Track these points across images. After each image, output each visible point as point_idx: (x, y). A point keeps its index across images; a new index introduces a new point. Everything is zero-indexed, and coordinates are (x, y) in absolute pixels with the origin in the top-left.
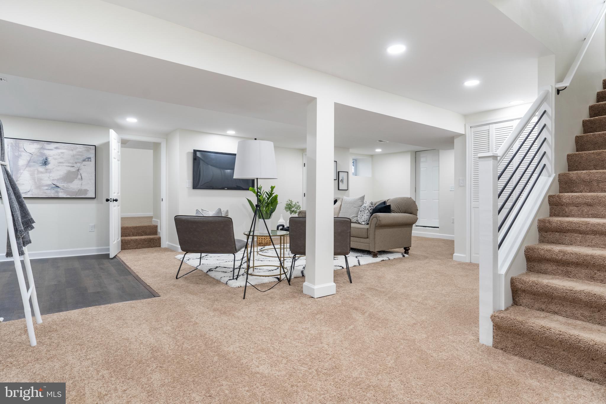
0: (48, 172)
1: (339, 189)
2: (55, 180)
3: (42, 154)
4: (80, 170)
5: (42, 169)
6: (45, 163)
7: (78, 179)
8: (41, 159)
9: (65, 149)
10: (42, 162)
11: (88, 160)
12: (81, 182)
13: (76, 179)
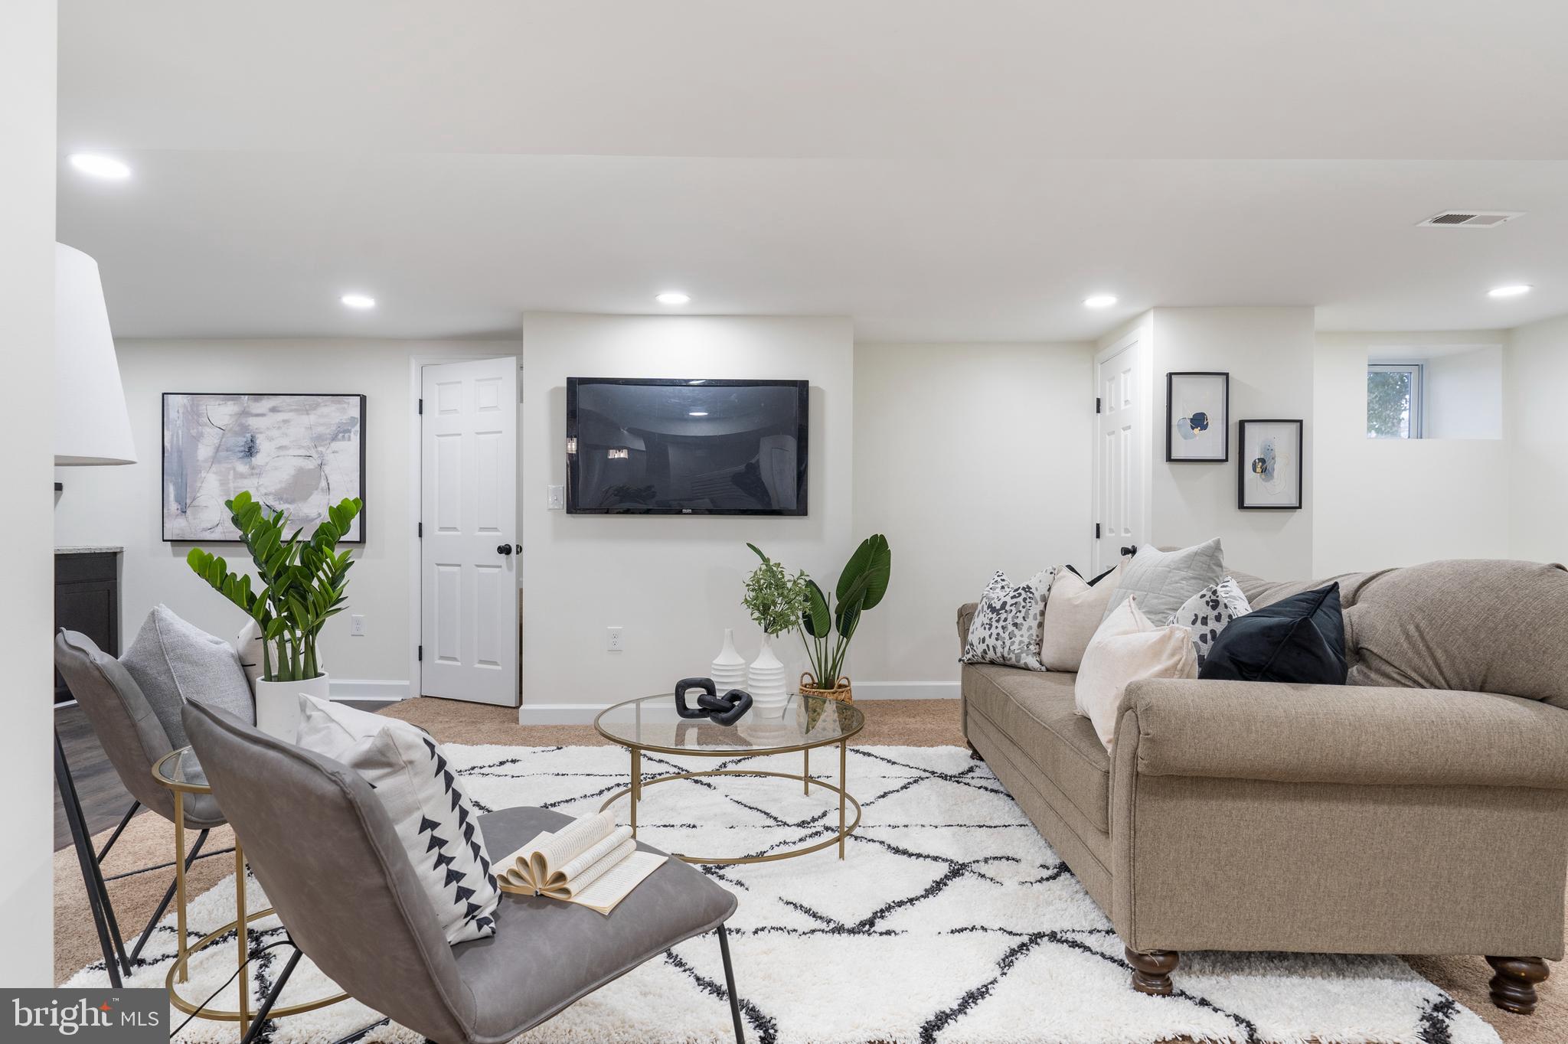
0: (257, 474)
1: (1241, 505)
2: (270, 494)
3: (244, 428)
4: (324, 465)
5: (242, 468)
6: (250, 450)
7: (319, 490)
8: (241, 441)
9: (291, 411)
10: (242, 449)
11: (343, 436)
12: (328, 497)
13: (317, 489)
